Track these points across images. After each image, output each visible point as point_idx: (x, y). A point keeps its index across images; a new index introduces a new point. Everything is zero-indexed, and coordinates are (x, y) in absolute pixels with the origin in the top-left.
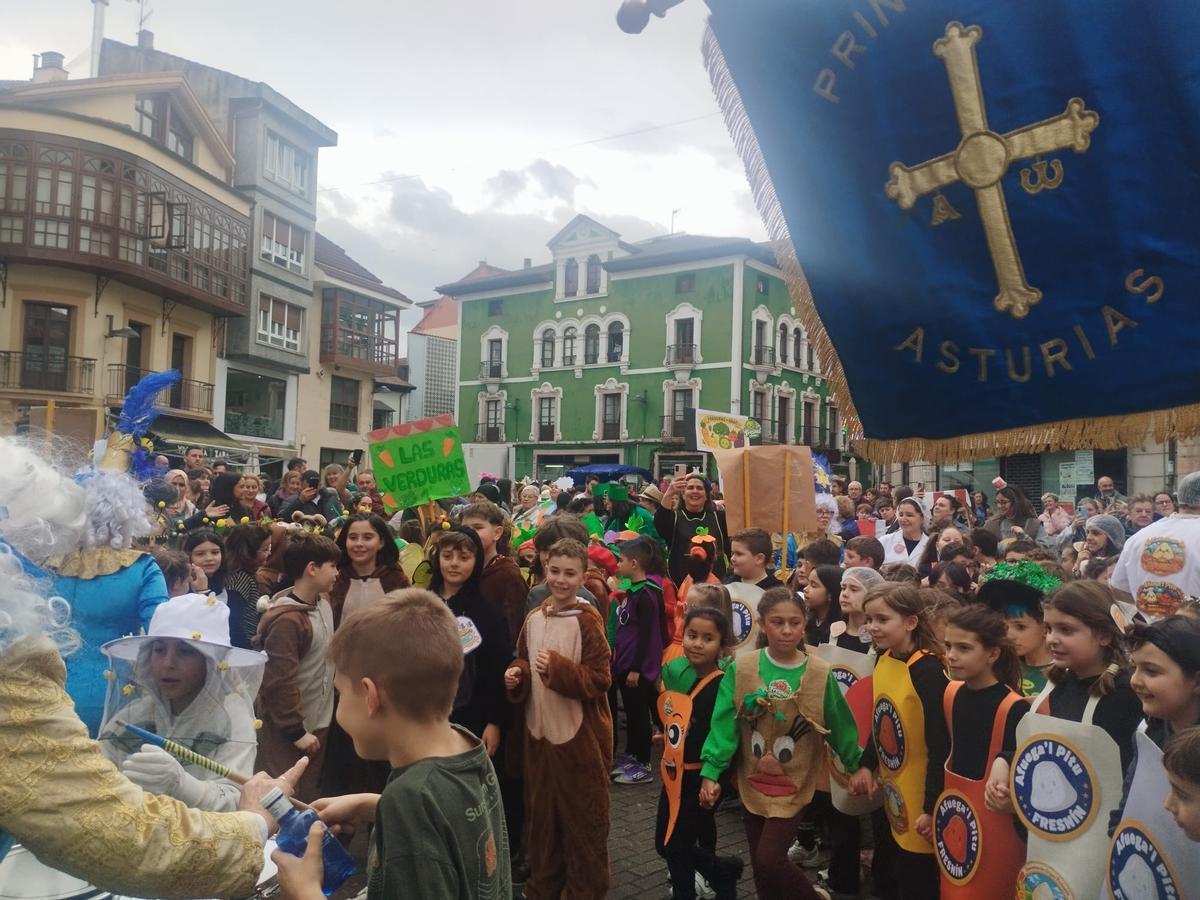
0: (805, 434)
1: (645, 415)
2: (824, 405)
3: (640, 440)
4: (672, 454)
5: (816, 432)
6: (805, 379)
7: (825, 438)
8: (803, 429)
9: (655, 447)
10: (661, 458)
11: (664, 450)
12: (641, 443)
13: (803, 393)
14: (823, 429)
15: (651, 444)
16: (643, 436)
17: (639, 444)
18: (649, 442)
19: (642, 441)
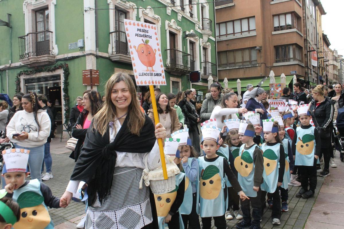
0: (171, 57)
1: (11, 38)
2: (185, 36)
3: (8, 65)
4: (34, 76)
5: (180, 56)
6: (169, 11)
7: (187, 63)
8: (168, 51)
9: (19, 71)
10: (27, 81)
11: (26, 73)
12: (10, 68)
13: (167, 22)
14: (185, 55)
15: (16, 68)
16: (10, 61)
17: (8, 69)
18: (15, 67)
19: (10, 66)
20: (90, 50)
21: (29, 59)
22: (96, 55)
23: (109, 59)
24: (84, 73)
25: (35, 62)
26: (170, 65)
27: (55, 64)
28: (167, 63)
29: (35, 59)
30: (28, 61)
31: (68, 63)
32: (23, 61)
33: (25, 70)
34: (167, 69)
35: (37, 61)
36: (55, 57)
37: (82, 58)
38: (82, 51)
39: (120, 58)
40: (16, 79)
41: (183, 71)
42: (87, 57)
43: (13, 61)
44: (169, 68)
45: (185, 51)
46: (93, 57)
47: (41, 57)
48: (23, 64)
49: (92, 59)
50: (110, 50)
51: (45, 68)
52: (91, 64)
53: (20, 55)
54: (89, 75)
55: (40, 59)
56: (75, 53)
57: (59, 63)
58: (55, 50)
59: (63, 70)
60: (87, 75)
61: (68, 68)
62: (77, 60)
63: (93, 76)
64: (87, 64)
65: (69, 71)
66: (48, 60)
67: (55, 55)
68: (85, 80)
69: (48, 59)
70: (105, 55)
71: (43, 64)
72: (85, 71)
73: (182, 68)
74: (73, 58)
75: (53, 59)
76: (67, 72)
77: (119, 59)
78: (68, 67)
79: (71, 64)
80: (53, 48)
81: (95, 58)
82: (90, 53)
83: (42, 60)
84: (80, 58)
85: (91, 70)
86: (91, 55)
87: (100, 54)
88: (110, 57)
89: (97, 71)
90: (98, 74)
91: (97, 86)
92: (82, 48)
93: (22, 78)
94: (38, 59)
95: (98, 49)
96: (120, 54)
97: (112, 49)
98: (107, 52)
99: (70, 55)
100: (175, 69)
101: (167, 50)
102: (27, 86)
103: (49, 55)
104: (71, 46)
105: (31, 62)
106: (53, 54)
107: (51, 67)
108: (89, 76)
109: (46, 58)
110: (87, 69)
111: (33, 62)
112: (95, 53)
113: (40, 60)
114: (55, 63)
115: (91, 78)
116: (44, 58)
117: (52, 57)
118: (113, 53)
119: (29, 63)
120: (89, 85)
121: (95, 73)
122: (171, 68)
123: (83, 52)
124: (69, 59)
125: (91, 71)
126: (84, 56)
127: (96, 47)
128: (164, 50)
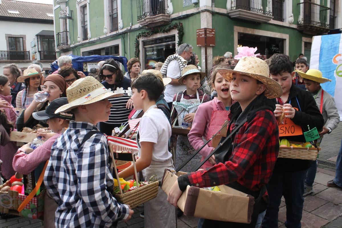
0: (305, 12)
3: (129, 28)
4: (151, 38)
5: (317, 10)
7: (325, 19)
8: (302, 6)
9: (137, 33)
10: (145, 43)
11: (144, 35)
12: (131, 31)
14: (324, 9)
15: (136, 31)
16: (131, 23)
17: (129, 32)
18: (135, 29)
19: (131, 28)
20: (205, 6)
21: (145, 20)
22: (212, 11)
23: (227, 15)
24: (198, 32)
25: (151, 22)
26: (303, 22)
27: (170, 24)
28: (299, 20)
29: (151, 19)
30: (145, 22)
31: (183, 22)
32: (140, 22)
33: (143, 32)
34: (299, 28)
35: (153, 21)
36: (170, 16)
37: (197, 15)
38: (197, 7)
39: (240, 14)
40: (135, 41)
41: (318, 29)
42: (202, 14)
43: (133, 24)
44: (301, 25)
45: (323, 4)
46: (208, 13)
47: (156, 17)
48: (141, 26)
49: (207, 16)
50: (229, 5)
51: (160, 29)
52: (206, 22)
53: (138, 17)
54: (203, 34)
55: (156, 19)
56: (189, 10)
57: (174, 22)
58: (170, 8)
59: (178, 30)
60: (201, 35)
61: (182, 28)
62: (191, 19)
63: (208, 35)
64: (202, 23)
65: (184, 31)
66: (162, 20)
67: (170, 14)
68: (199, 41)
69: (163, 18)
70: (223, 11)
71: (159, 24)
72: (199, 30)
73: (318, 25)
74: (187, 16)
75: (168, 18)
76: (181, 32)
77: (238, 16)
78: (182, 26)
79: (185, 23)
80: (168, 7)
81: (211, 15)
82: (205, 10)
83: (157, 20)
84: (194, 16)
85: (205, 28)
86: (206, 12)
87: (217, 10)
88: (228, 13)
89: (212, 30)
90: (213, 33)
91: (213, 47)
92: (197, 4)
93: (141, 40)
94: (154, 19)
95: (213, 4)
96: (240, 9)
97: (231, 4)
98: (225, 8)
99: (184, 13)
100: (309, 27)
101: (300, 4)
102: (145, 48)
103: (163, 14)
104: (185, 3)
105: (147, 23)
106: (167, 13)
107: (166, 27)
108: (203, 36)
109: (161, 17)
110: (201, 28)
111: (149, 23)
112: (210, 9)
113: (156, 21)
114: (170, 22)
115: (206, 38)
116: (159, 18)
117: (167, 16)
118: (233, 8)
119: (146, 24)
120: (203, 47)
121: (210, 32)
122: (304, 26)
123: (197, 9)
124: (183, 17)
125: (206, 30)
126: (199, 13)
127: (212, 2)
128: (296, 4)
